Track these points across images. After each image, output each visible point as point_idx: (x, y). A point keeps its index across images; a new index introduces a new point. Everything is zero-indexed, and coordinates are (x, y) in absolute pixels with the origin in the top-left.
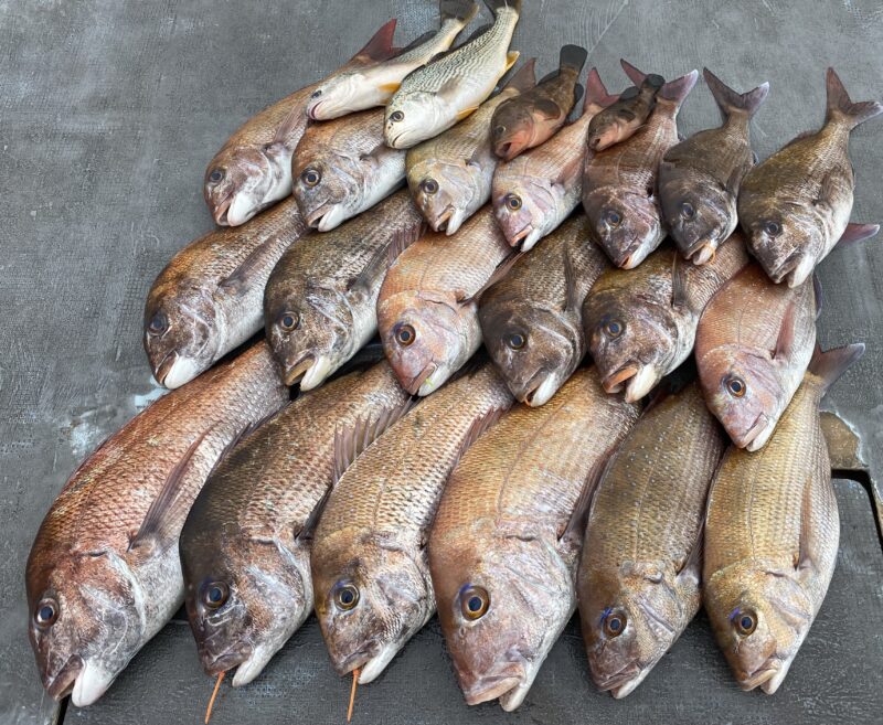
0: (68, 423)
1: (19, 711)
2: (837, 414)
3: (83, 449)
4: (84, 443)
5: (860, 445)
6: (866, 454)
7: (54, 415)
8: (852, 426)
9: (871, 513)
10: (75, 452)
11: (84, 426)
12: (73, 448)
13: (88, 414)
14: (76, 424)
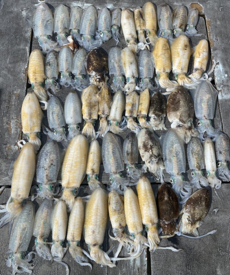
0: (21, 11)
1: (20, 63)
2: (199, 3)
3: (25, 15)
4: (25, 14)
5: (203, 9)
6: (205, 11)
7: (17, 9)
8: (201, 5)
9: (205, 23)
10: (23, 16)
11: (24, 11)
12: (23, 15)
13: (25, 8)
14: (22, 10)
